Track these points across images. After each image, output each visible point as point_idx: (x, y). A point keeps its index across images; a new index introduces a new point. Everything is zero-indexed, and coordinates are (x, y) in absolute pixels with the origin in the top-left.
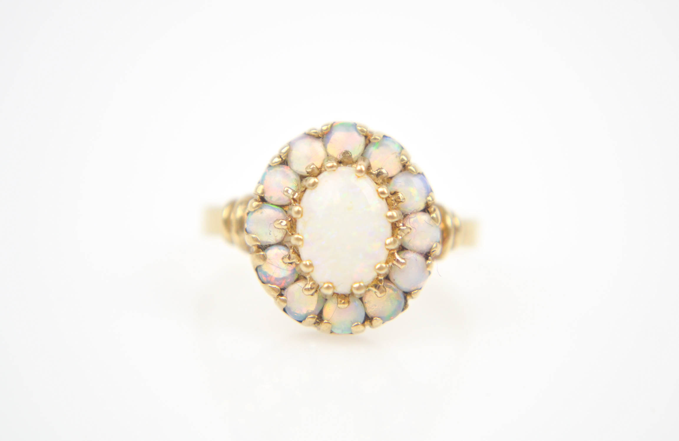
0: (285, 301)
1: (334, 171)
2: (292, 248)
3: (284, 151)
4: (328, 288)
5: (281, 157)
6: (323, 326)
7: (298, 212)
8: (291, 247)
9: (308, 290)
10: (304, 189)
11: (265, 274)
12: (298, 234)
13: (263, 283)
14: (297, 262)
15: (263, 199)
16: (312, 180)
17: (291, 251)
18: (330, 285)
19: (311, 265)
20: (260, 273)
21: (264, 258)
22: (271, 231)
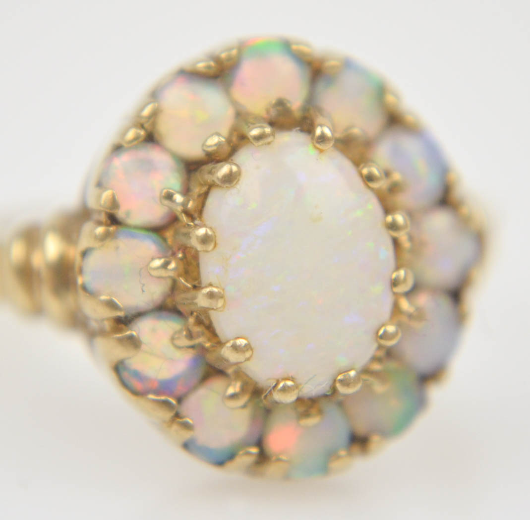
0: (187, 426)
1: (269, 143)
2: (195, 314)
3: (146, 112)
4: (285, 389)
5: (142, 126)
6: (272, 469)
7: (205, 240)
8: (192, 313)
9: (233, 396)
10: (205, 189)
11: (137, 375)
12: (211, 285)
13: (135, 393)
14: (205, 342)
15: (113, 220)
16: (224, 169)
17: (191, 320)
18: (289, 383)
19: (248, 347)
20: (125, 374)
21: (134, 343)
22: (144, 285)
